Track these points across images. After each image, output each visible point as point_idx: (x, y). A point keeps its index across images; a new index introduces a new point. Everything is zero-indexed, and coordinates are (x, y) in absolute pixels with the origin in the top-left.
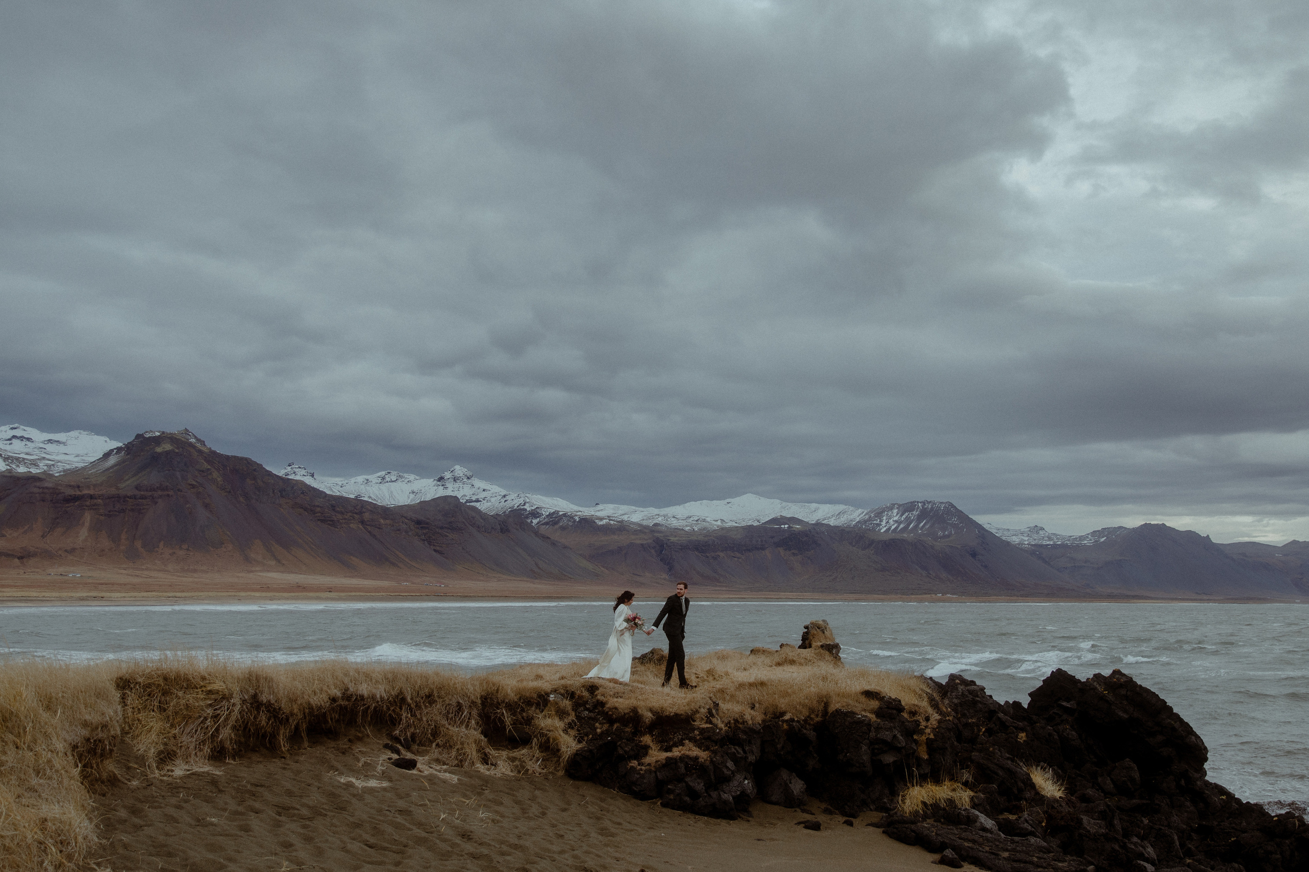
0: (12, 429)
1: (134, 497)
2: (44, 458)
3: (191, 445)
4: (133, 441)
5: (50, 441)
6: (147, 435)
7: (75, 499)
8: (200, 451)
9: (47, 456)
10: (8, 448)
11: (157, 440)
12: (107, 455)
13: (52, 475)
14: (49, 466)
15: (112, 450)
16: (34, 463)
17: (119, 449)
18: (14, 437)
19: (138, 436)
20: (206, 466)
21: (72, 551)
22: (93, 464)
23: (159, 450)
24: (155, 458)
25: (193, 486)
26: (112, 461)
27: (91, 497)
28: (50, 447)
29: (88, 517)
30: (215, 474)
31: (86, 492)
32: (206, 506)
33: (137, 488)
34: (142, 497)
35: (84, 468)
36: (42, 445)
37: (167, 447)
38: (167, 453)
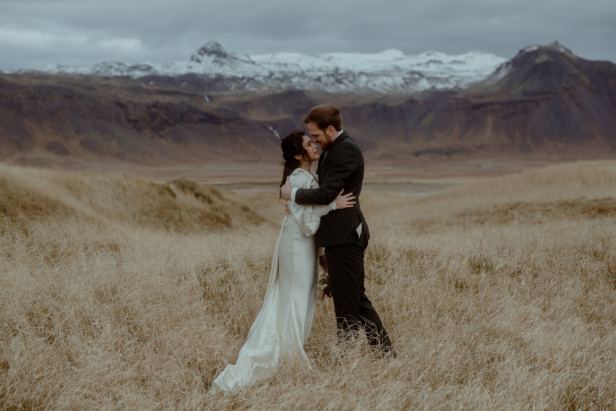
0: (429, 55)
1: (522, 102)
2: (452, 76)
3: (562, 54)
4: (518, 55)
5: (454, 62)
6: (528, 50)
7: (479, 106)
8: (570, 60)
9: (455, 74)
10: (426, 70)
11: (536, 53)
12: (498, 70)
13: (461, 89)
14: (457, 82)
15: (502, 65)
16: (447, 80)
17: (507, 64)
18: (430, 61)
19: (521, 52)
20: (575, 71)
21: (481, 147)
22: (490, 78)
23: (538, 61)
24: (536, 68)
25: (566, 89)
26: (503, 73)
27: (491, 104)
28: (455, 67)
29: (490, 120)
30: (584, 78)
31: (487, 100)
32: (578, 105)
33: (525, 93)
34: (529, 101)
35: (483, 82)
36: (448, 66)
37: (544, 58)
38: (545, 63)
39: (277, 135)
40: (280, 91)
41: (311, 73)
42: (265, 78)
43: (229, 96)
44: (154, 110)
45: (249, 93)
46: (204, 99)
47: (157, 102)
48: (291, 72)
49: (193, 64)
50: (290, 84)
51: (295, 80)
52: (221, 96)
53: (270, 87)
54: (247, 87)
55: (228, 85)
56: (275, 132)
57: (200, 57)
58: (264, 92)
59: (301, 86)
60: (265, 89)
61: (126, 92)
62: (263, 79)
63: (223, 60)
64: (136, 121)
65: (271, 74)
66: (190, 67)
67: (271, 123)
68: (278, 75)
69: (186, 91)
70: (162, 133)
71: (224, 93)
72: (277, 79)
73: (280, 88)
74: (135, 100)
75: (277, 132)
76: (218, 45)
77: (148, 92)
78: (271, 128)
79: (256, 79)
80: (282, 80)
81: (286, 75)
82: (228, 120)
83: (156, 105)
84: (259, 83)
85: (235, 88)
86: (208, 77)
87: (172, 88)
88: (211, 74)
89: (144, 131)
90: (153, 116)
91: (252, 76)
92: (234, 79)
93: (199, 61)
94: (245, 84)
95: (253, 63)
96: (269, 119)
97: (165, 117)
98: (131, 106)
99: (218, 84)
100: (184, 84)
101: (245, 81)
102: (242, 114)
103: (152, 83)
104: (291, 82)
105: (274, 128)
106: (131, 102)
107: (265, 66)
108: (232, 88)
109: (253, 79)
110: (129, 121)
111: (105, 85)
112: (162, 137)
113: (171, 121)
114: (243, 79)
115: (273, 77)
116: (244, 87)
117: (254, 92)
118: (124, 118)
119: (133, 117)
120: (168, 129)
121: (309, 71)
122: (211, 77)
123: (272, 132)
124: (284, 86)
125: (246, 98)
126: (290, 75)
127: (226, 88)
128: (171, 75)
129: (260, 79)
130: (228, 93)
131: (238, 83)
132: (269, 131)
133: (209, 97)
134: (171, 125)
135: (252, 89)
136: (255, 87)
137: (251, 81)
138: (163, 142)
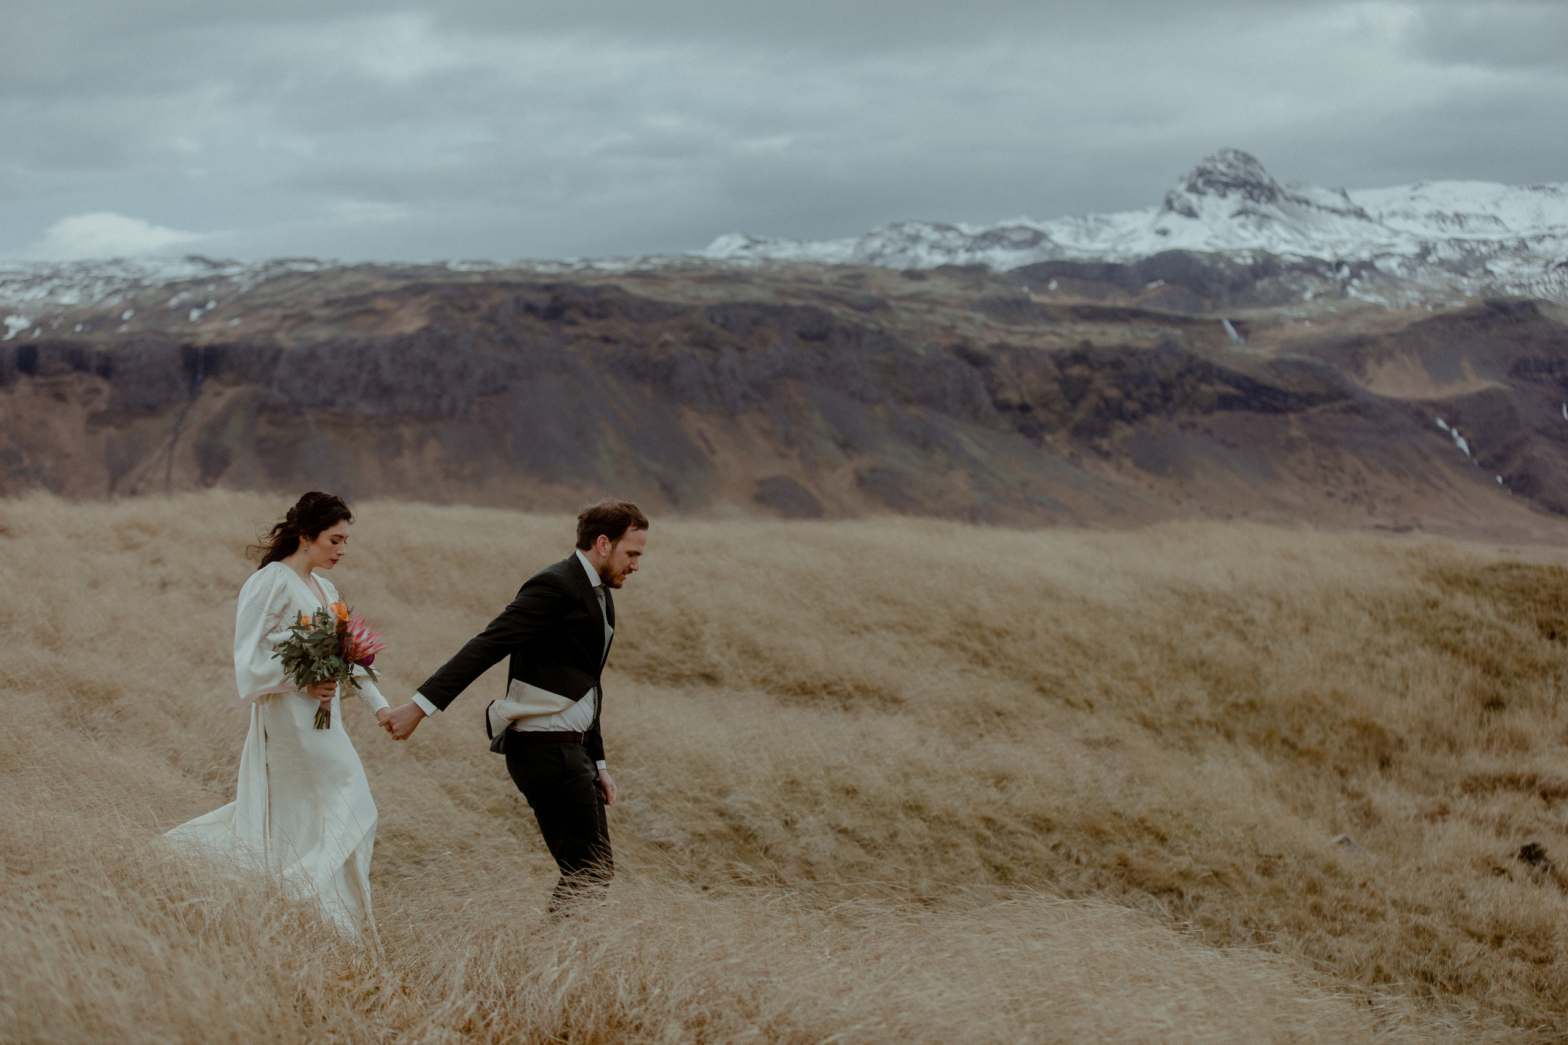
39: (1462, 443)
40: (1459, 304)
41: (1549, 245)
42: (1406, 262)
43: (1298, 320)
44: (1076, 371)
45: (1361, 310)
46: (1224, 332)
47: (1087, 344)
48: (1485, 243)
49: (1172, 220)
50: (1487, 280)
51: (1501, 267)
52: (1277, 323)
53: (1424, 290)
54: (1352, 292)
55: (1294, 287)
56: (1455, 433)
57: (1193, 199)
58: (1409, 306)
59: (1520, 286)
60: (1412, 295)
61: (980, 317)
62: (1400, 265)
63: (1265, 208)
64: (1025, 408)
65: (1426, 250)
66: (1164, 233)
67: (1439, 407)
68: (1444, 252)
69: (1164, 310)
70: (1105, 444)
71: (1284, 311)
72: (1442, 262)
73: (1457, 292)
74: (1015, 341)
75: (1460, 434)
76: (1248, 159)
77: (1047, 315)
78: (1441, 423)
79: (1380, 264)
80: (1460, 269)
81: (1471, 252)
82: (1310, 400)
83: (1082, 356)
84: (1389, 277)
85: (1317, 296)
86: (1230, 262)
87: (1121, 301)
88: (1238, 253)
89: (1049, 438)
90: (1074, 391)
91: (1365, 255)
92: (1311, 267)
93: (1190, 213)
94: (1345, 283)
95: (1360, 214)
96: (1432, 394)
97: (1113, 393)
98: (1004, 359)
99: (1262, 284)
100: (1153, 286)
101: (1346, 271)
102: (1352, 379)
103: (1053, 285)
104: (1491, 272)
105: (1451, 424)
106: (1002, 347)
107: (1397, 223)
108: (1308, 295)
109: (1368, 265)
110: (1003, 407)
111: (915, 297)
112: (1107, 455)
113: (1131, 406)
114: (1339, 265)
115: (1432, 259)
116: (1343, 294)
117: (1378, 308)
118: (986, 399)
119: (1012, 396)
120: (1123, 431)
121: (1540, 239)
122: (1239, 261)
123: (1448, 436)
124: (1469, 285)
125: (1356, 327)
126: (1483, 249)
127: (1287, 297)
128: (1111, 259)
129: (1393, 263)
130: (1298, 312)
131: (1325, 279)
132: (1439, 430)
133: (1235, 323)
134: (1131, 418)
135: (1371, 299)
136: (1379, 291)
137: (1364, 273)
138: (1108, 471)
